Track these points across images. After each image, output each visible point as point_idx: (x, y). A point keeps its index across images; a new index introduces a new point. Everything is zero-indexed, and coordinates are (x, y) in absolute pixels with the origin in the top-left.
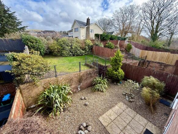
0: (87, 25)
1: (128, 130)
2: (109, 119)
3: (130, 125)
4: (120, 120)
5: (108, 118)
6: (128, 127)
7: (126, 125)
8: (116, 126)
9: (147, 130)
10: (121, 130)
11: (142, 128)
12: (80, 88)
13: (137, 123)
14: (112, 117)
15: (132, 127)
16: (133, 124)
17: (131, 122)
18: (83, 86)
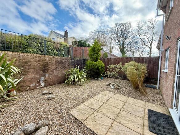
0: (65, 37)
1: (124, 117)
2: (90, 109)
3: (125, 110)
4: (108, 107)
5: (87, 108)
6: (123, 113)
7: (119, 111)
8: (103, 116)
9: (149, 110)
10: (113, 119)
11: (142, 110)
12: (45, 81)
13: (133, 106)
14: (95, 106)
15: (129, 112)
16: (129, 108)
17: (124, 106)
18: (49, 80)
